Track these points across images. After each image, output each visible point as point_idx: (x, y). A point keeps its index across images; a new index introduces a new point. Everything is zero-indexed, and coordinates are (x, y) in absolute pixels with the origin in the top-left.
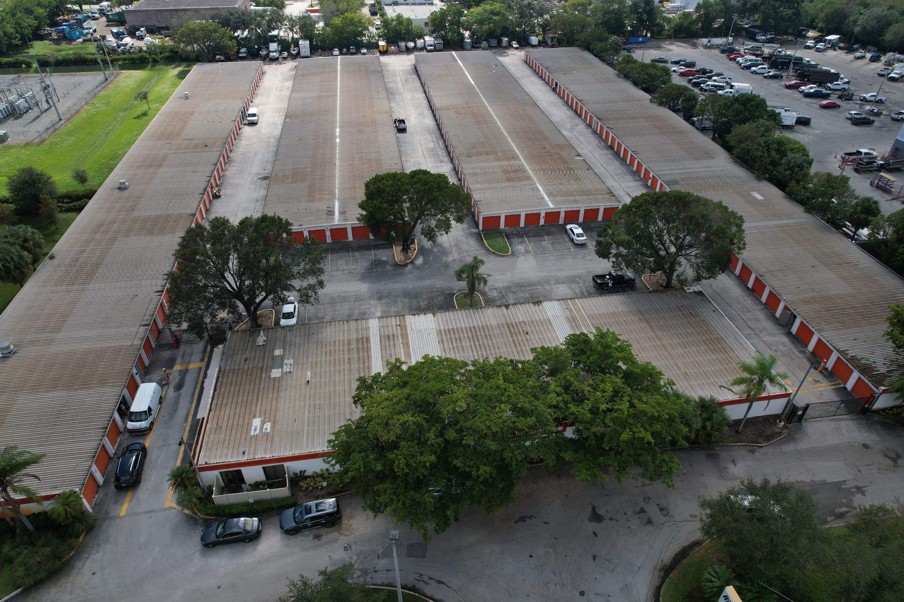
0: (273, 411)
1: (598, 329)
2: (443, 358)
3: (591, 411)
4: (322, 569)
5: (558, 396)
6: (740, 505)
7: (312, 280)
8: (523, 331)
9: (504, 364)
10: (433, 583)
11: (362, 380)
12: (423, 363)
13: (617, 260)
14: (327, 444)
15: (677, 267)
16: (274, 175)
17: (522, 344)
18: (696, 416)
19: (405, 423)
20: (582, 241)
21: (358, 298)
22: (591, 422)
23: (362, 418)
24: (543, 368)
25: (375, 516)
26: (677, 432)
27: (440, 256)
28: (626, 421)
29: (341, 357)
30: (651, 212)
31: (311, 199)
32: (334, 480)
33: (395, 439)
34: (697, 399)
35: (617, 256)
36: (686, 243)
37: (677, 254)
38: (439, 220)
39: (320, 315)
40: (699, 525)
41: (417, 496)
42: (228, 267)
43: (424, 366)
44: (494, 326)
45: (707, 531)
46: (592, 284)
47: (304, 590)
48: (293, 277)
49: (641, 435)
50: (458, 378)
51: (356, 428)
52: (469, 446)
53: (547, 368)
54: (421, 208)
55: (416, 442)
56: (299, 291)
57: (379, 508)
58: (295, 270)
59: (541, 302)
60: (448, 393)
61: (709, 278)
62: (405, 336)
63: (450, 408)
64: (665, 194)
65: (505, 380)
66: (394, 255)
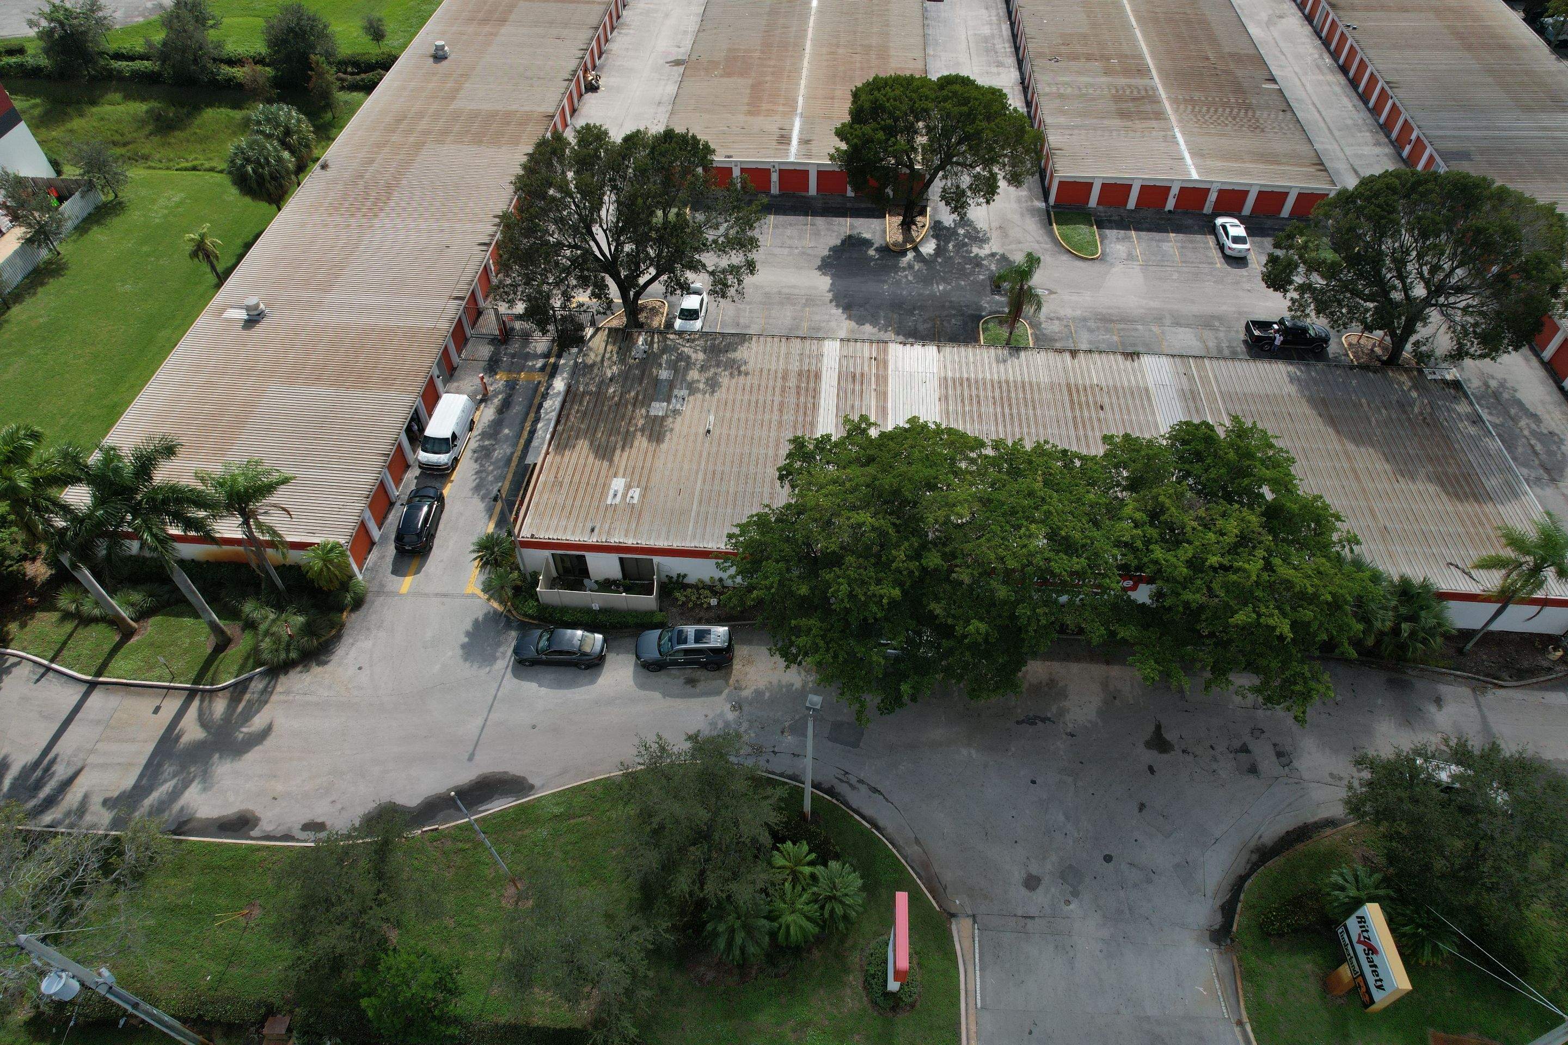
0: (646, 471)
1: (1235, 419)
2: (943, 427)
3: (1190, 563)
4: (691, 731)
5: (1136, 526)
6: (1430, 776)
7: (736, 258)
8: (1095, 403)
9: (1050, 455)
10: (863, 789)
11: (799, 443)
12: (906, 430)
13: (1302, 297)
14: (726, 539)
15: (1419, 325)
16: (694, 57)
17: (1088, 424)
18: (1385, 608)
19: (860, 525)
20: (1240, 251)
21: (810, 301)
22: (1186, 583)
23: (788, 506)
24: (1119, 474)
25: (787, 667)
26: (1341, 629)
27: (965, 245)
28: (1251, 592)
29: (769, 398)
30: (1394, 210)
31: (754, 110)
32: (730, 599)
33: (837, 550)
34: (1396, 579)
35: (1302, 289)
36: (1453, 281)
37: (1427, 302)
38: (977, 177)
39: (742, 321)
40: (1343, 793)
41: (860, 651)
42: (599, 216)
43: (908, 435)
44: (1043, 386)
45: (1355, 807)
46: (1242, 336)
47: (661, 757)
48: (704, 247)
49: (1271, 622)
50: (963, 465)
51: (777, 521)
52: (962, 583)
53: (1125, 474)
54: (949, 148)
55: (873, 561)
56: (712, 273)
57: (796, 656)
58: (710, 235)
59: (1138, 354)
60: (941, 489)
61: (1482, 356)
62: (882, 379)
63: (941, 514)
64: (1435, 176)
65: (1046, 483)
66: (885, 232)
